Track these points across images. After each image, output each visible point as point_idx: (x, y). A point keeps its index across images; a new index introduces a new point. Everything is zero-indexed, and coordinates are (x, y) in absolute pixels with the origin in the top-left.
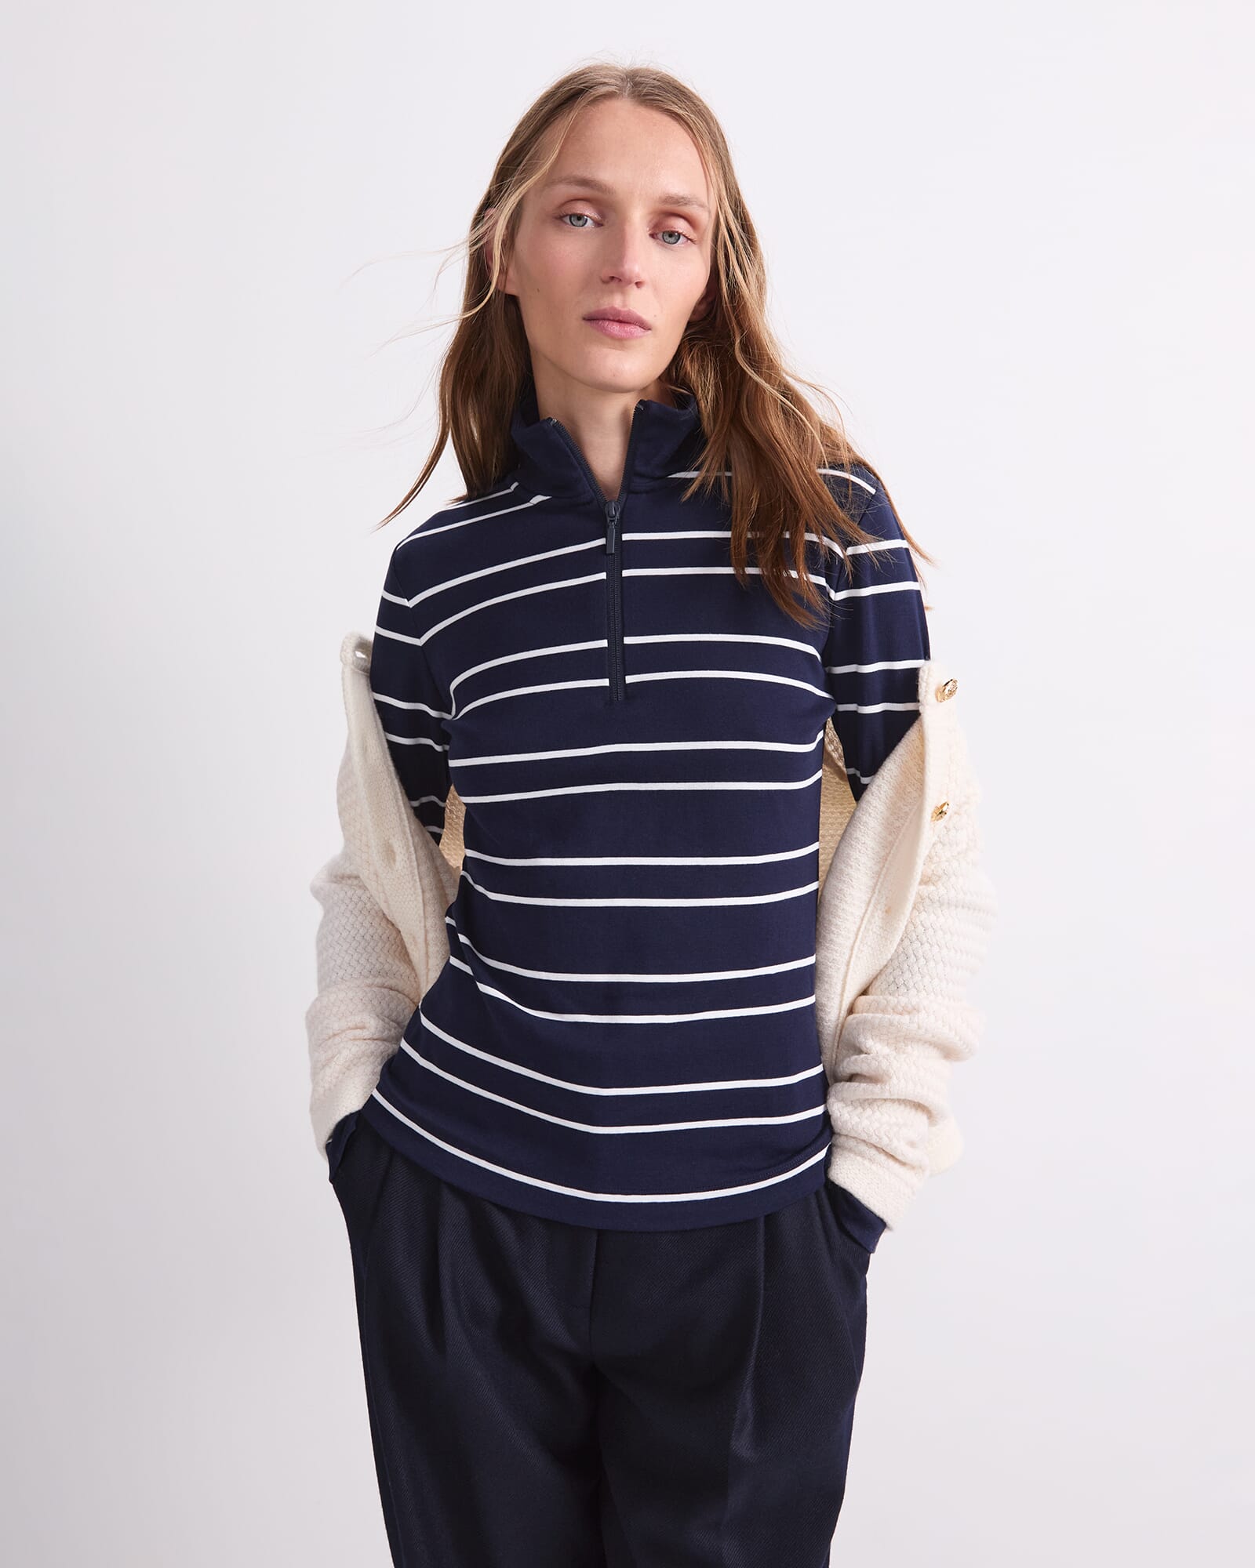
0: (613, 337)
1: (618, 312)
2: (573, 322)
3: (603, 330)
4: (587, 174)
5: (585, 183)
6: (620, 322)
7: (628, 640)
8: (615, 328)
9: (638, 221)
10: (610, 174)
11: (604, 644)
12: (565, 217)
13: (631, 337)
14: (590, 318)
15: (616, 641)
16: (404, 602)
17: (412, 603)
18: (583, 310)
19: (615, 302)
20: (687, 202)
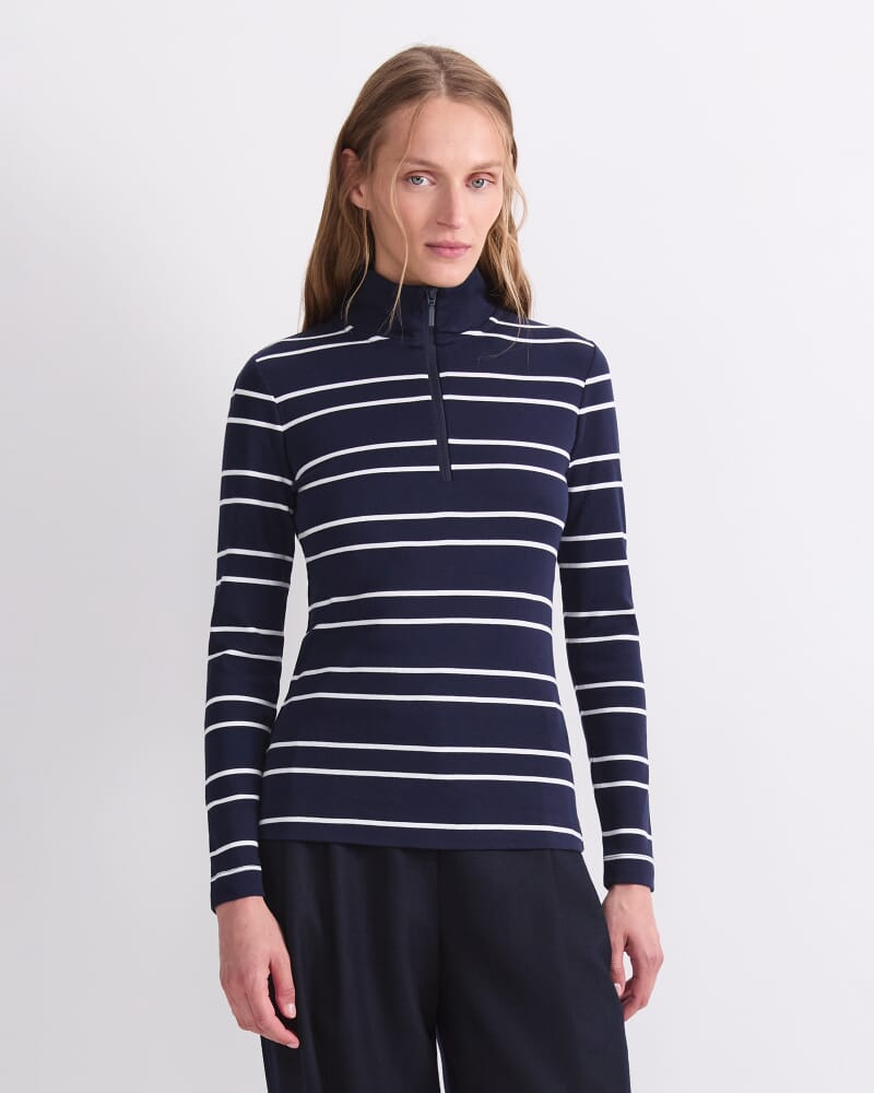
0: (446, 257)
1: (450, 243)
2: (420, 249)
3: (440, 254)
4: (426, 159)
5: (423, 163)
6: (451, 248)
7: (451, 441)
8: (448, 251)
9: (458, 182)
10: (440, 155)
11: (434, 442)
12: (411, 178)
13: (457, 256)
14: (428, 245)
15: (443, 442)
16: (271, 398)
17: (277, 400)
18: (425, 240)
19: (447, 237)
20: (488, 165)
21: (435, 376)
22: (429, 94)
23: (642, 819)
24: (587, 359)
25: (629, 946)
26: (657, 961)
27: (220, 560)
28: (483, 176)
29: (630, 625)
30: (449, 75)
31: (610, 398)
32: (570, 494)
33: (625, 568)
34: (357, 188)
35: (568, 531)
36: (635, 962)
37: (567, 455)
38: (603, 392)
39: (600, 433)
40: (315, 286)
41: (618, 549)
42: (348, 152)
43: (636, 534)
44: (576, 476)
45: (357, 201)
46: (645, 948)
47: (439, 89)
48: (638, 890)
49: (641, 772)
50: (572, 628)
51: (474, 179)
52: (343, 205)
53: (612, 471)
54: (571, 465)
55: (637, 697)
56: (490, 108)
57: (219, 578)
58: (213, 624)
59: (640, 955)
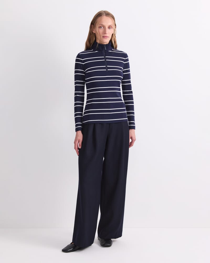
2: (102, 37)
4: (102, 24)
5: (102, 25)
7: (108, 66)
8: (105, 37)
9: (107, 27)
10: (104, 24)
11: (105, 66)
12: (100, 27)
13: (107, 38)
14: (103, 37)
15: (106, 66)
16: (82, 59)
17: (83, 60)
18: (102, 36)
19: (105, 35)
20: (111, 25)
21: (105, 57)
22: (103, 15)
23: (133, 120)
24: (125, 55)
25: (131, 138)
26: (135, 140)
27: (75, 82)
28: (111, 27)
29: (131, 92)
30: (105, 13)
31: (128, 61)
32: (123, 74)
33: (131, 84)
34: (93, 30)
35: (123, 79)
36: (132, 140)
37: (123, 69)
38: (127, 60)
39: (127, 66)
40: (88, 44)
41: (130, 82)
42: (92, 25)
43: (132, 80)
44: (124, 72)
45: (93, 32)
46: (134, 139)
47: (104, 15)
48: (133, 130)
49: (133, 113)
50: (124, 93)
51: (109, 27)
52: (91, 32)
53: (129, 71)
54: (123, 70)
55: (133, 103)
56: (112, 18)
57: (75, 85)
58: (75, 91)
59: (133, 139)
